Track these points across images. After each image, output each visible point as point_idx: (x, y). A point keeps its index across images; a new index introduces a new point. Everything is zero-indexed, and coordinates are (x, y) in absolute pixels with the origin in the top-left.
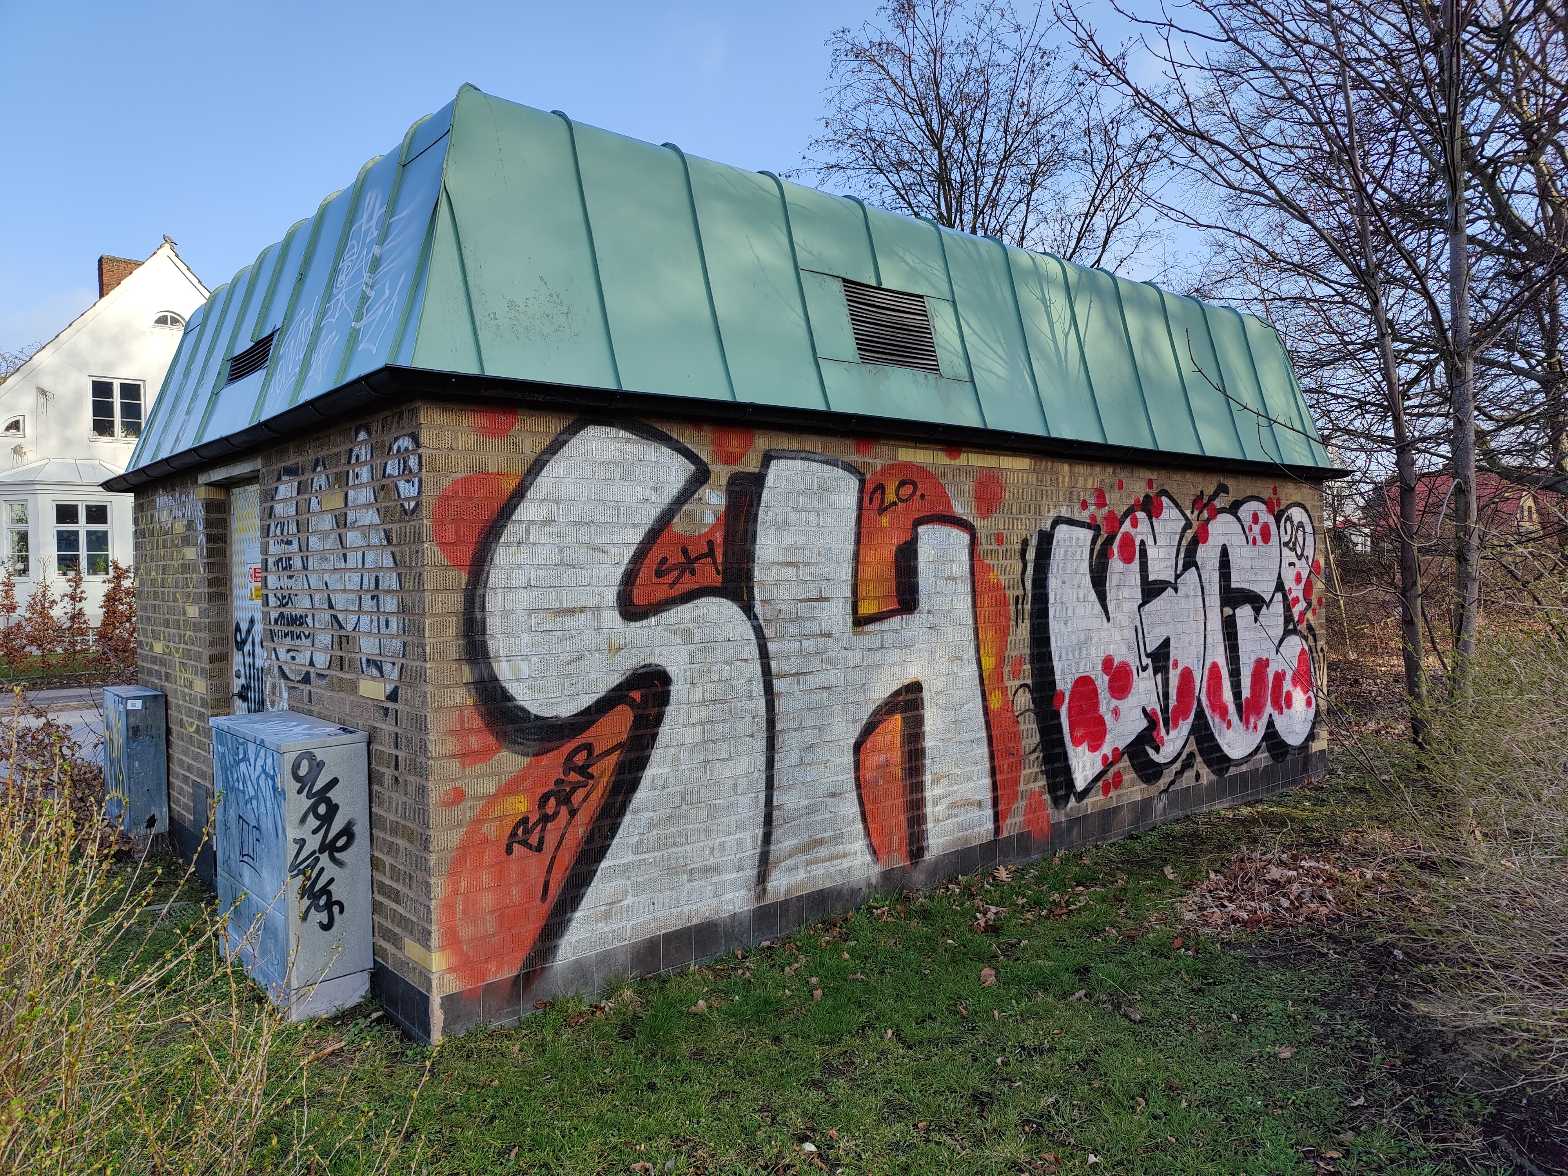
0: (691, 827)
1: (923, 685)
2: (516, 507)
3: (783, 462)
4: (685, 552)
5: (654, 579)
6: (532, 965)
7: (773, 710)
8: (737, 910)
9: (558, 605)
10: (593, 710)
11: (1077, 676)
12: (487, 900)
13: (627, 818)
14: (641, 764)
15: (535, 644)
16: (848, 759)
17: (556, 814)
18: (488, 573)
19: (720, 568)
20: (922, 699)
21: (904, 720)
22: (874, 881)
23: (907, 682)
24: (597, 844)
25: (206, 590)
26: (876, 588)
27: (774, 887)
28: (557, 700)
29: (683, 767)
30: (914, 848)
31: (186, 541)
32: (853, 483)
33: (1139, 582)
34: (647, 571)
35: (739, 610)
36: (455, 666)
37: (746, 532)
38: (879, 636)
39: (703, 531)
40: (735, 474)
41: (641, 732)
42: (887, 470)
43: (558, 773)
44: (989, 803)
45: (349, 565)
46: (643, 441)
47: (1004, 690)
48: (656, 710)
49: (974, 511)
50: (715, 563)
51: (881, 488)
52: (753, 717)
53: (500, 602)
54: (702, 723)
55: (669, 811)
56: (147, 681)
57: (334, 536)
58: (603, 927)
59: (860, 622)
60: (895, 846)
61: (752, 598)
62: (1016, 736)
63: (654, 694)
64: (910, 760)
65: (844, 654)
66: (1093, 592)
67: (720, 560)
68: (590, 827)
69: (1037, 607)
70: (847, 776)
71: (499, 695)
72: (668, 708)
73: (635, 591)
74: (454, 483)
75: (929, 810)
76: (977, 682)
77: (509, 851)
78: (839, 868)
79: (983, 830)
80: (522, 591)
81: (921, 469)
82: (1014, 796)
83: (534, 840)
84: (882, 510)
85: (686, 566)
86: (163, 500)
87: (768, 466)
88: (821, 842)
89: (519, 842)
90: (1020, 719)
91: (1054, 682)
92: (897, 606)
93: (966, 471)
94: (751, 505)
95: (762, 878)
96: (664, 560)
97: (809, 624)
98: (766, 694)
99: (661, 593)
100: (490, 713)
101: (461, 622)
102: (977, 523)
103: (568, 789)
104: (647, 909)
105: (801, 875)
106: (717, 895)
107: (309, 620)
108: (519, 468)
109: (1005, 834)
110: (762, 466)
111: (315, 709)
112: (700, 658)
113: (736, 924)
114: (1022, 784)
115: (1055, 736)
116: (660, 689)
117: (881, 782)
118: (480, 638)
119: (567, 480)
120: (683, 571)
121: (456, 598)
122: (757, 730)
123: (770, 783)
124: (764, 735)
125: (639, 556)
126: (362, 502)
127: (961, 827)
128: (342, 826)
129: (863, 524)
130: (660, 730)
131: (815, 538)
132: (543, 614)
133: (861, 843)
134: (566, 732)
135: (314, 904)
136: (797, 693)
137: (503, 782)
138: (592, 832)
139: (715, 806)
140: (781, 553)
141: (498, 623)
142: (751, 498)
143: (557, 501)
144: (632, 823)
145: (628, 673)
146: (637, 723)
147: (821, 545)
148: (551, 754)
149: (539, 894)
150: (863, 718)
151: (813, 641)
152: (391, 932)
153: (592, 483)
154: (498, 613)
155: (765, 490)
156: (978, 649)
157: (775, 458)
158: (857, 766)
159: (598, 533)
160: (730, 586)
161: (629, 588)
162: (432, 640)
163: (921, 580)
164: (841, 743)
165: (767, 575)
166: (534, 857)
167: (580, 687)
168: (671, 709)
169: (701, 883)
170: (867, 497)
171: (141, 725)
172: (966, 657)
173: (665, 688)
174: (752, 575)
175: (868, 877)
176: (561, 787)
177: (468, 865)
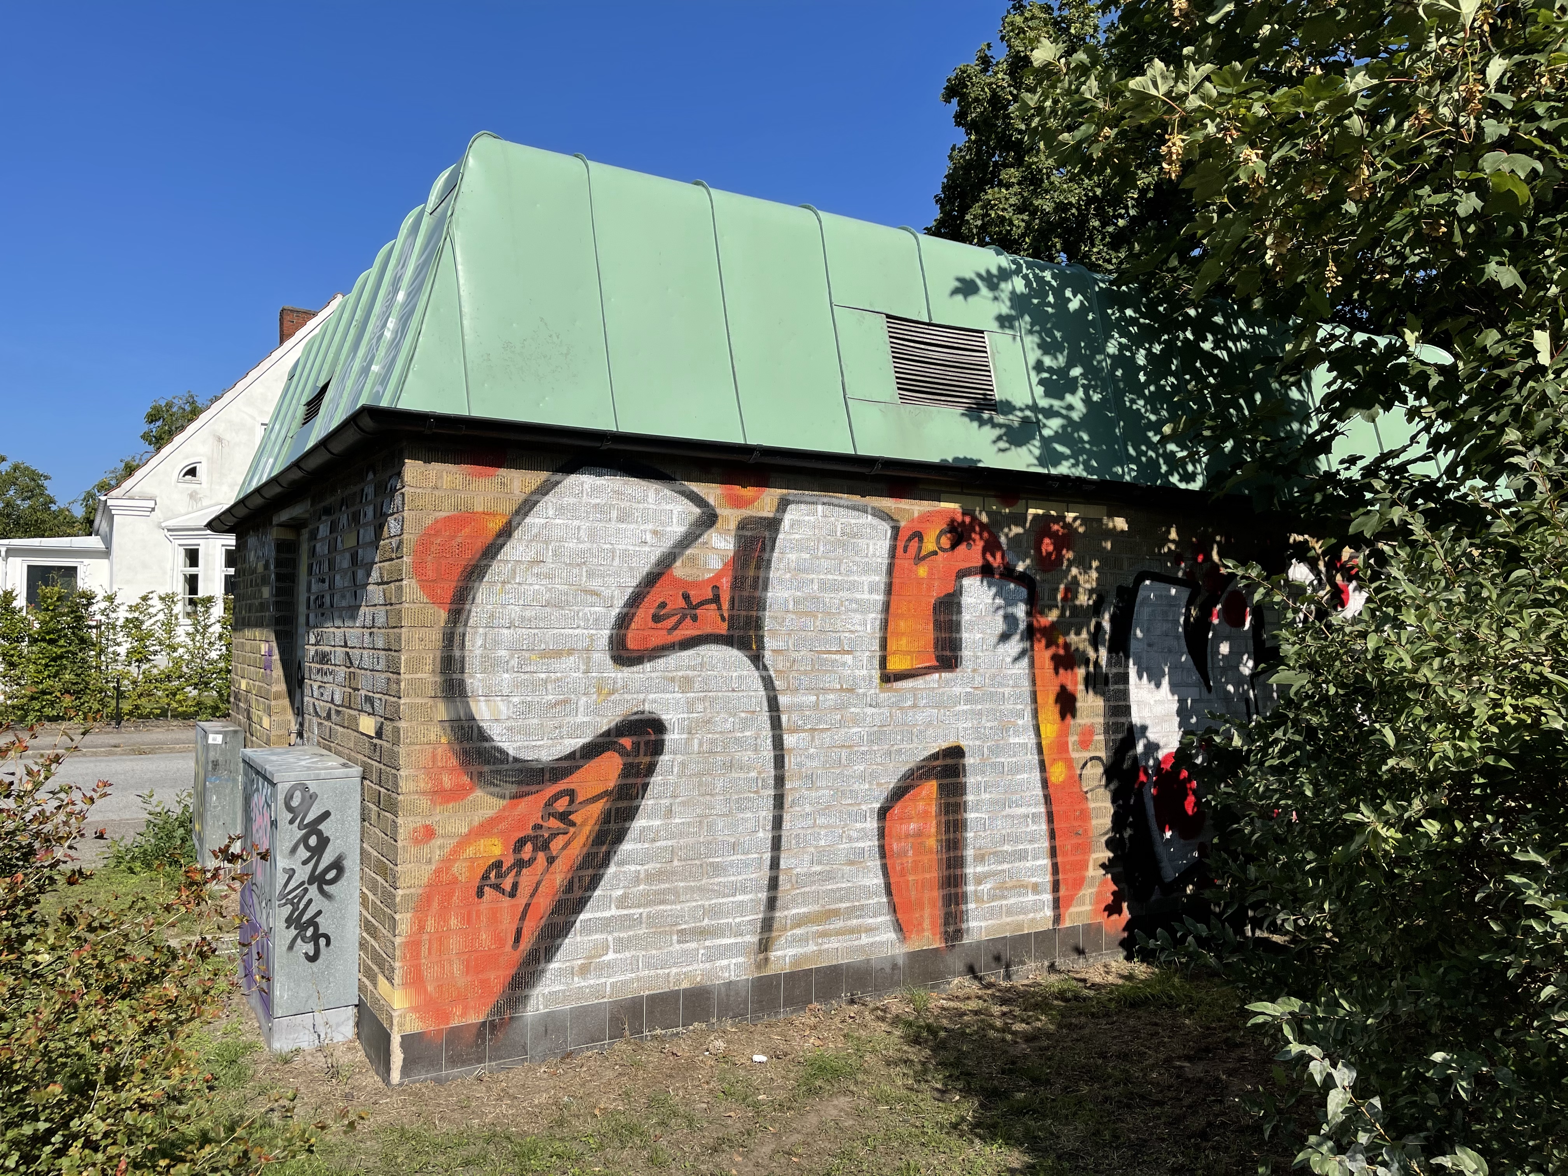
0: (682, 884)
1: (966, 749)
2: (502, 546)
3: (803, 506)
4: (686, 597)
5: (651, 624)
6: (499, 1012)
7: (783, 767)
8: (733, 978)
9: (543, 646)
10: (578, 755)
11: (1166, 751)
12: (454, 944)
13: (612, 869)
14: (630, 814)
15: (517, 685)
16: (872, 825)
17: (533, 860)
18: (470, 611)
19: (726, 615)
20: (964, 766)
21: (940, 787)
22: (901, 962)
23: (945, 745)
24: (577, 894)
25: (273, 628)
26: (908, 642)
27: (778, 958)
28: (538, 743)
29: (677, 821)
30: (951, 929)
31: (265, 581)
32: (886, 528)
34: (643, 614)
35: (745, 658)
36: (430, 702)
37: (756, 579)
38: (911, 694)
39: (707, 576)
40: (746, 518)
41: (630, 781)
42: (926, 518)
43: (536, 818)
44: (1049, 887)
45: (358, 603)
46: (643, 481)
47: (1069, 763)
48: (648, 759)
49: (1034, 563)
50: (720, 608)
51: (919, 536)
52: (759, 773)
53: (479, 642)
54: (700, 774)
55: (658, 866)
56: (235, 718)
57: (350, 574)
58: (578, 982)
59: (887, 678)
60: (926, 924)
61: (761, 647)
62: (1085, 816)
63: (647, 743)
64: (947, 831)
65: (869, 711)
66: (1189, 658)
67: (726, 606)
68: (570, 876)
69: (1114, 671)
70: (869, 843)
71: (475, 735)
72: (662, 758)
73: (630, 635)
74: (437, 521)
75: (970, 888)
76: (1035, 751)
77: (480, 893)
78: (856, 943)
79: (1039, 916)
80: (505, 631)
82: (1081, 883)
83: (507, 884)
84: (919, 559)
85: (687, 612)
86: (252, 541)
87: (784, 511)
88: (836, 913)
89: (490, 886)
90: (1089, 795)
91: (1135, 757)
92: (935, 663)
93: (1027, 518)
94: (763, 549)
95: (764, 946)
96: (663, 605)
97: (827, 678)
98: (775, 748)
99: (658, 637)
100: (465, 752)
101: (438, 660)
102: (1038, 577)
103: (546, 835)
104: (629, 967)
105: (812, 947)
106: (709, 959)
107: (332, 657)
108: (507, 508)
109: (1067, 923)
110: (777, 511)
111: (332, 744)
112: (700, 707)
113: (733, 993)
114: (1091, 867)
116: (653, 737)
117: (910, 853)
118: (458, 676)
119: (558, 521)
120: (684, 617)
121: (435, 636)
122: (763, 787)
123: (776, 844)
124: (772, 792)
125: (635, 600)
126: (368, 539)
127: (1010, 912)
128: (332, 859)
129: (896, 574)
130: (653, 779)
131: (836, 587)
132: (527, 655)
133: (885, 918)
134: (547, 776)
135: (300, 935)
136: (812, 751)
137: (476, 823)
138: (571, 883)
139: (712, 864)
140: (796, 602)
141: (477, 662)
142: (764, 543)
143: (547, 542)
144: (616, 875)
145: (618, 719)
146: (629, 770)
147: (845, 594)
148: (530, 798)
149: (510, 941)
150: (890, 781)
151: (832, 696)
152: (370, 968)
153: (585, 524)
154: (478, 652)
155: (781, 536)
156: (1035, 714)
157: (793, 502)
158: (882, 834)
159: (590, 575)
160: (737, 633)
161: (623, 632)
162: (407, 676)
163: (965, 635)
164: (864, 807)
165: (780, 624)
166: (506, 901)
167: (564, 731)
168: (664, 759)
169: (693, 945)
170: (901, 544)
171: (221, 759)
172: (1020, 722)
173: (659, 737)
174: (763, 622)
175: (893, 956)
176: (539, 832)
177: (435, 905)
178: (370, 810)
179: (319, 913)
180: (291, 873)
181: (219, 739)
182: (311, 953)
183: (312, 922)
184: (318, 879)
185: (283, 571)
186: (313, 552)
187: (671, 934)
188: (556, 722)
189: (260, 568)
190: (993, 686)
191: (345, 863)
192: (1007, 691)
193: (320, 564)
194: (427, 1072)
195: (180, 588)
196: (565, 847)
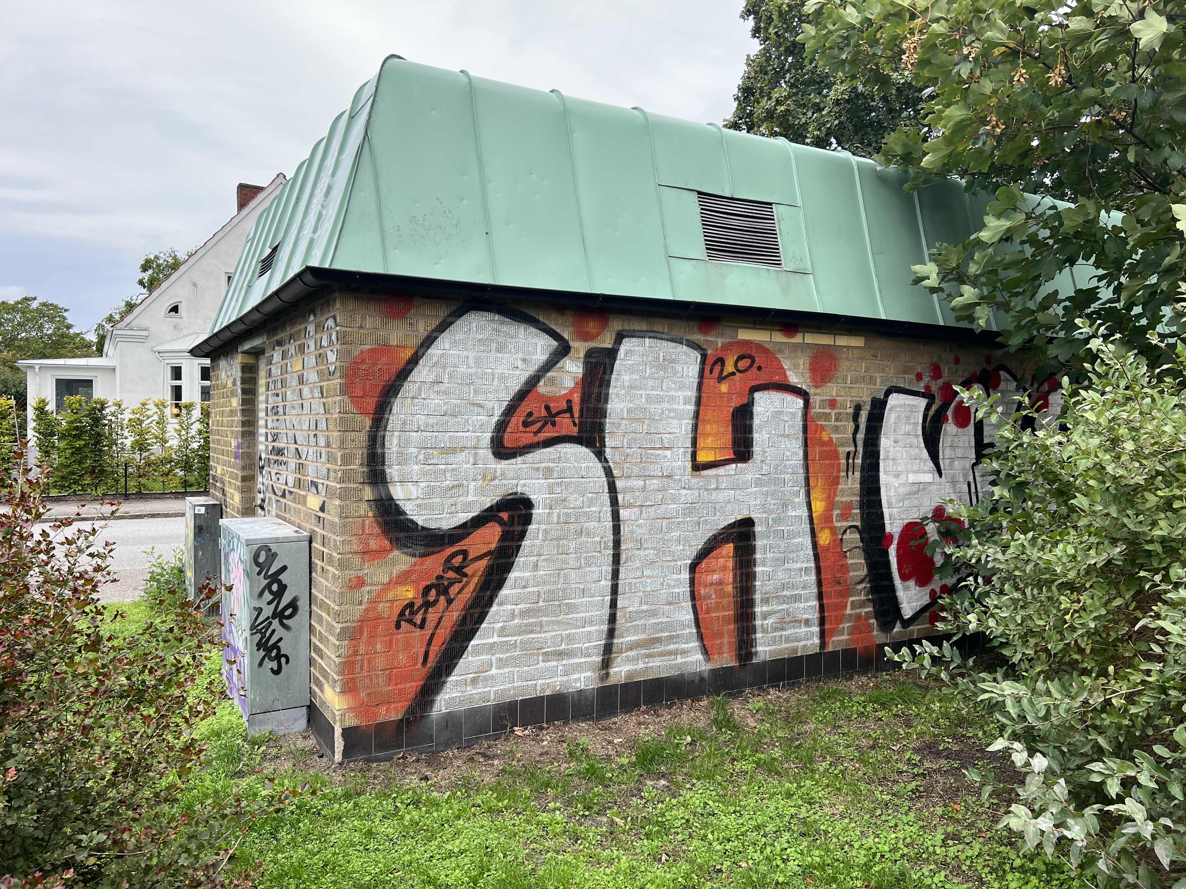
0: (546, 619)
1: (756, 521)
2: (411, 371)
3: (634, 340)
4: (547, 408)
5: (521, 428)
6: (413, 712)
7: (619, 533)
8: (582, 687)
9: (442, 445)
10: (469, 525)
11: (906, 521)
12: (380, 662)
13: (494, 608)
14: (508, 568)
15: (425, 474)
16: (685, 576)
17: (436, 601)
18: (388, 419)
19: (577, 421)
20: (754, 532)
21: (736, 549)
22: (706, 675)
23: (739, 517)
24: (469, 626)
25: (240, 429)
26: (713, 441)
27: (616, 673)
28: (440, 516)
29: (542, 573)
30: (743, 652)
31: (233, 394)
32: (696, 356)
33: (973, 444)
34: (516, 421)
35: (591, 454)
36: (360, 486)
37: (600, 394)
38: (715, 480)
39: (563, 392)
40: (592, 349)
41: (507, 544)
42: (726, 347)
43: (439, 571)
44: (816, 622)
45: (305, 412)
46: (515, 323)
47: (833, 530)
48: (519, 528)
49: (808, 381)
50: (572, 416)
51: (721, 361)
52: (602, 538)
53: (395, 442)
54: (558, 539)
55: (528, 606)
56: (214, 494)
57: (298, 391)
58: (471, 690)
59: (698, 467)
60: (726, 648)
61: (603, 445)
62: (845, 569)
63: (519, 516)
64: (741, 581)
65: (683, 492)
66: (925, 451)
67: (577, 414)
68: (463, 613)
69: (868, 461)
70: (683, 589)
71: (393, 510)
72: (530, 527)
73: (506, 436)
74: (362, 352)
75: (758, 622)
76: (808, 522)
77: (398, 626)
78: (673, 662)
79: (809, 643)
80: (415, 434)
81: (760, 347)
82: (841, 619)
83: (418, 619)
84: (721, 379)
85: (548, 419)
86: (223, 363)
87: (620, 343)
88: (659, 640)
89: (405, 621)
90: (848, 554)
91: (883, 526)
92: (732, 456)
93: (804, 347)
94: (604, 373)
95: (606, 664)
96: (530, 414)
97: (652, 468)
98: (613, 520)
99: (527, 438)
100: (386, 523)
101: (365, 455)
102: (811, 391)
103: (446, 583)
104: (507, 679)
105: (641, 665)
106: (566, 674)
107: (286, 452)
108: (414, 342)
109: (830, 648)
110: (615, 343)
111: (287, 516)
112: (558, 490)
113: (583, 698)
114: (849, 607)
115: (883, 571)
116: (524, 512)
117: (714, 596)
118: (380, 468)
119: (452, 352)
120: (546, 423)
121: (362, 438)
122: (605, 548)
123: (615, 590)
124: (611, 552)
125: (510, 411)
126: (311, 365)
127: (788, 639)
128: (289, 601)
129: (704, 390)
130: (523, 543)
131: (660, 400)
132: (431, 451)
133: (695, 644)
134: (447, 541)
135: (268, 655)
136: (641, 521)
137: (395, 576)
138: (465, 617)
139: (567, 604)
140: (629, 411)
141: (394, 457)
142: (605, 367)
143: (444, 367)
144: (497, 613)
145: (498, 498)
146: (505, 537)
147: (665, 405)
148: (433, 556)
149: (421, 660)
150: (698, 544)
151: (655, 481)
152: (318, 679)
153: (471, 355)
154: (395, 449)
155: (618, 362)
156: (808, 494)
157: (627, 336)
158: (692, 582)
159: (476, 392)
160: (585, 435)
161: (501, 434)
162: (343, 468)
163: (756, 436)
164: (679, 563)
165: (617, 428)
166: (418, 632)
167: (459, 507)
168: (532, 527)
169: (554, 663)
170: (707, 368)
171: (204, 525)
172: (797, 500)
173: (528, 511)
174: (604, 427)
175: (700, 672)
176: (441, 582)
177: (365, 633)
178: (317, 565)
179: (280, 639)
180: (260, 610)
181: (203, 510)
182: (275, 668)
183: (276, 646)
184: (279, 615)
185: (247, 386)
186: (269, 374)
187: (538, 654)
188: (452, 501)
189: (230, 384)
190: (776, 473)
191: (298, 603)
192: (787, 477)
193: (275, 382)
194: (361, 754)
195: (168, 396)
196: (459, 592)
